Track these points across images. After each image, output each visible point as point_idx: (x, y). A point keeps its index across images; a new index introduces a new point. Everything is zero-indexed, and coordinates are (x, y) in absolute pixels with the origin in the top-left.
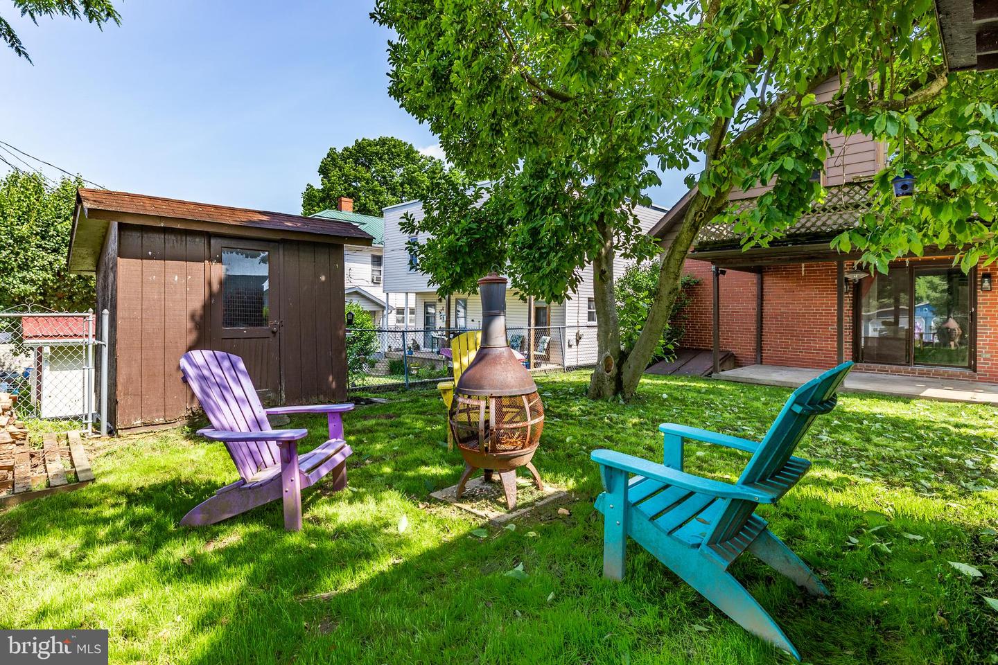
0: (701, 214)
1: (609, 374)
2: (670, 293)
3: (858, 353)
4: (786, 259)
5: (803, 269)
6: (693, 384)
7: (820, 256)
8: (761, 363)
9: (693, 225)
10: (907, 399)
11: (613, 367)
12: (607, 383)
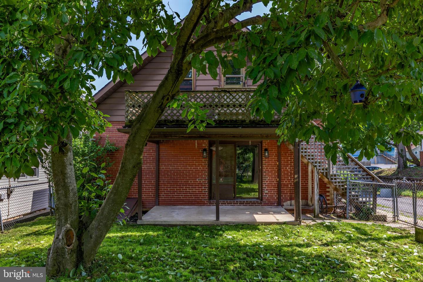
0: (168, 98)
1: (71, 247)
2: (134, 167)
3: (211, 194)
4: (186, 137)
5: (196, 144)
6: (130, 234)
7: (206, 136)
8: (159, 205)
9: (160, 107)
10: (253, 226)
11: (74, 240)
12: (67, 256)
